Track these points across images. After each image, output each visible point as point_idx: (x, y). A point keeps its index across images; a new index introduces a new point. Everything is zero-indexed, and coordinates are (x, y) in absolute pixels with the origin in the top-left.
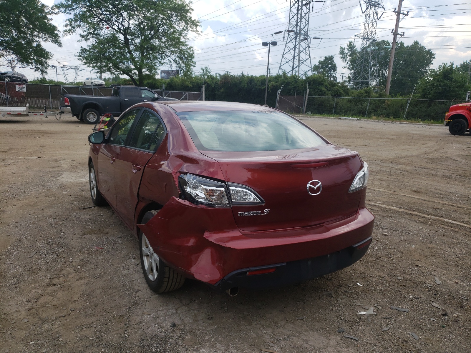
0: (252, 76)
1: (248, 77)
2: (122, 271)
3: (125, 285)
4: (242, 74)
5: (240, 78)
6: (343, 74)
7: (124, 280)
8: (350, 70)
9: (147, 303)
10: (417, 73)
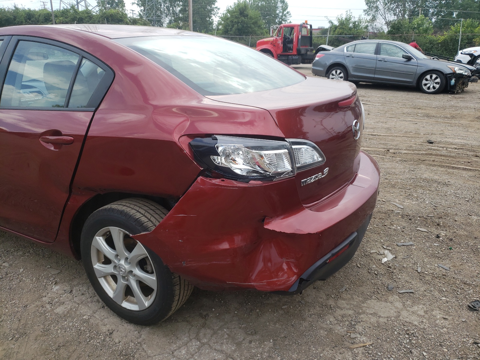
0: (30, 10)
1: (24, 11)
2: (53, 310)
3: (80, 333)
4: (15, 7)
5: (14, 12)
6: (133, 11)
7: (71, 324)
8: (140, 7)
9: (144, 346)
10: (205, 10)
